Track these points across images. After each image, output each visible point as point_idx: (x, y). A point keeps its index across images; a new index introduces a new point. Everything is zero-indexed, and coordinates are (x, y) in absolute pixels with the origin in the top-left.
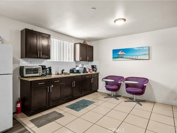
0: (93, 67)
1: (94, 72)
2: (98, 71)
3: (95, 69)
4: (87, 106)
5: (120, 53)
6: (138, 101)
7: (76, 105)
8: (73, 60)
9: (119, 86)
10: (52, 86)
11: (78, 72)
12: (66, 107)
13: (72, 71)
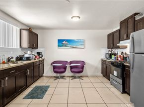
0: (39, 54)
1: (41, 59)
2: (43, 58)
3: (41, 56)
4: (46, 91)
5: (64, 42)
6: (80, 77)
7: (33, 93)
8: (19, 47)
9: (65, 68)
10: (7, 78)
11: (28, 59)
12: (24, 98)
13: (20, 59)
